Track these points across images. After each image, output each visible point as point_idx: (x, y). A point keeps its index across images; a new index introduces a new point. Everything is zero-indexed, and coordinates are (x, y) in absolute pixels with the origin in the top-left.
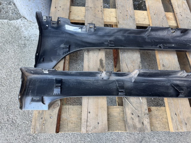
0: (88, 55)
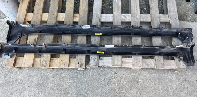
0: (30, 37)
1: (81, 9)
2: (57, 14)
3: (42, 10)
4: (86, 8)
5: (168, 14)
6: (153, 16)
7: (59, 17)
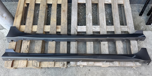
1: (62, 22)
2: (44, 26)
3: (32, 23)
4: (65, 21)
5: (127, 25)
6: (116, 27)
7: (45, 28)
